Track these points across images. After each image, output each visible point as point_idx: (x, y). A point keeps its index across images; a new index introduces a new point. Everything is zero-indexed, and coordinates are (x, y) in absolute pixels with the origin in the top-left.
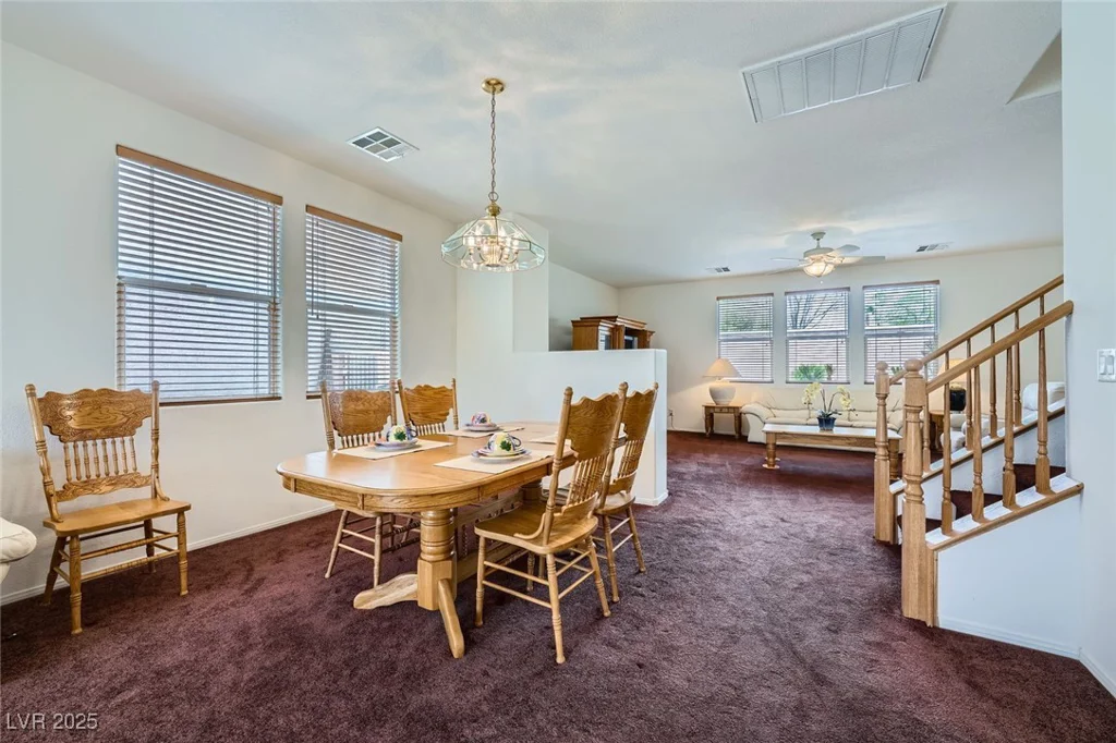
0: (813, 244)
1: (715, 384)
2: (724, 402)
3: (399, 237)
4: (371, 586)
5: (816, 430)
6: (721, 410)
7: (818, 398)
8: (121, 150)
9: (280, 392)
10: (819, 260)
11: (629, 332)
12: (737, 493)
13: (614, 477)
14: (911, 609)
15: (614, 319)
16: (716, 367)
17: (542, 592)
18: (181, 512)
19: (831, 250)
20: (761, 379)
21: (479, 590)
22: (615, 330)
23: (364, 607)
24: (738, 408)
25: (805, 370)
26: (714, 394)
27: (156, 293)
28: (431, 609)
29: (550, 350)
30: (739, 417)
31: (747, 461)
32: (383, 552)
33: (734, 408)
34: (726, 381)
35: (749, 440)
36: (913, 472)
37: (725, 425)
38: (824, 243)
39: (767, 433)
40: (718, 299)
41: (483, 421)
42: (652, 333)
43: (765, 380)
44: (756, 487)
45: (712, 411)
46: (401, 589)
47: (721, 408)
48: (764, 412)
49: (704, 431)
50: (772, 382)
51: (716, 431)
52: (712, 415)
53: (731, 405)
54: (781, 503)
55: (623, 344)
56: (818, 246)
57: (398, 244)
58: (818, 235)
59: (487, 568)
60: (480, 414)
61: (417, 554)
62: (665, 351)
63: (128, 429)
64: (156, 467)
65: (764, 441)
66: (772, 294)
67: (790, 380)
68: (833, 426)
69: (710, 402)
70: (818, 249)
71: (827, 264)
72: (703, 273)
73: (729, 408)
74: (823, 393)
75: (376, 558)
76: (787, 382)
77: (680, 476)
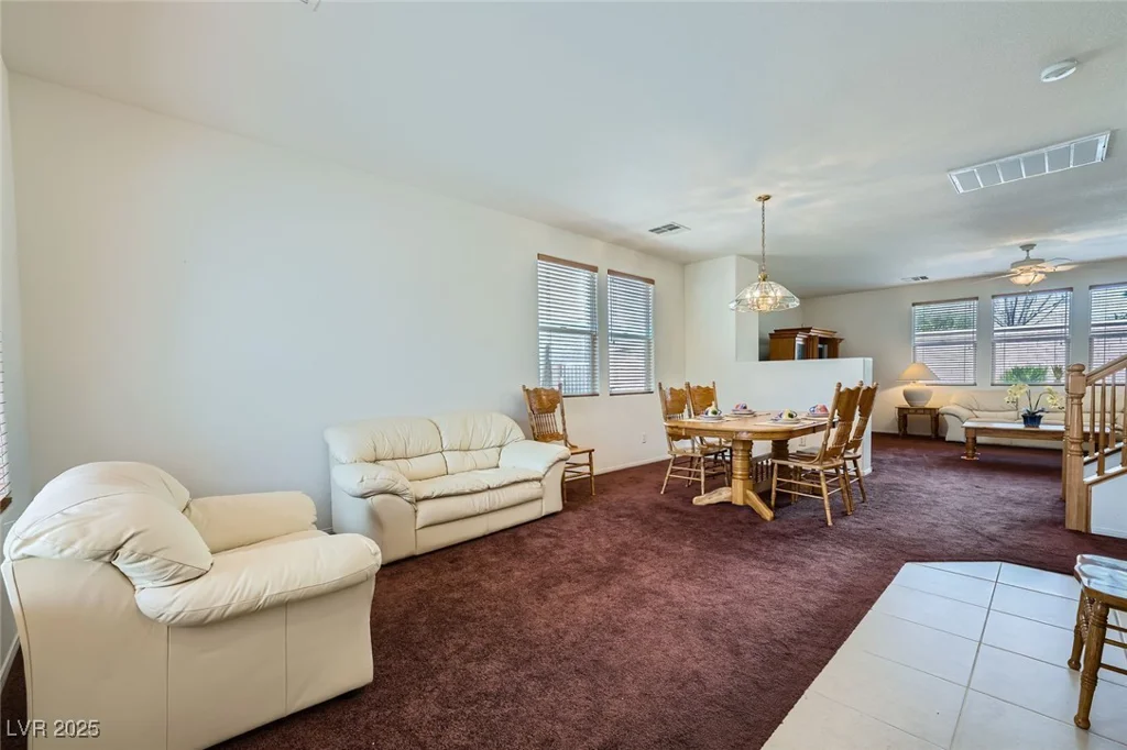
0: (1022, 255)
1: (910, 387)
2: (920, 404)
3: (652, 282)
4: (700, 494)
5: (1021, 426)
6: (916, 411)
7: (1025, 397)
8: (540, 257)
9: (597, 391)
10: (1028, 271)
11: (822, 340)
12: (935, 472)
13: (851, 438)
14: (1073, 523)
15: (808, 330)
16: (912, 370)
17: (818, 492)
18: (591, 452)
19: (1042, 261)
20: (962, 382)
21: (773, 493)
22: (809, 340)
23: (699, 504)
24: (935, 409)
25: (1018, 372)
26: (907, 396)
27: (552, 334)
28: (742, 504)
29: (760, 360)
30: (936, 417)
31: (946, 454)
32: (706, 477)
33: (931, 409)
34: (921, 384)
35: (947, 439)
36: (1075, 436)
37: (921, 427)
38: (1033, 254)
39: (967, 428)
40: (914, 305)
41: (745, 408)
42: (841, 340)
43: (967, 382)
44: (955, 470)
45: (905, 412)
46: (722, 495)
47: (916, 410)
48: (964, 412)
49: (897, 432)
50: (975, 385)
51: (909, 432)
52: (905, 416)
53: (927, 406)
54: (977, 479)
55: (816, 353)
56: (1028, 257)
57: (651, 286)
58: (1027, 247)
59: (778, 482)
60: (742, 403)
61: (731, 474)
62: (871, 359)
63: (551, 410)
64: (565, 430)
65: (963, 439)
66: (977, 298)
67: (996, 382)
68: (1039, 423)
69: (905, 404)
70: (1028, 261)
71: (1036, 273)
72: (898, 281)
73: (925, 409)
74: (1029, 393)
75: (703, 480)
76: (992, 385)
77: (880, 461)
